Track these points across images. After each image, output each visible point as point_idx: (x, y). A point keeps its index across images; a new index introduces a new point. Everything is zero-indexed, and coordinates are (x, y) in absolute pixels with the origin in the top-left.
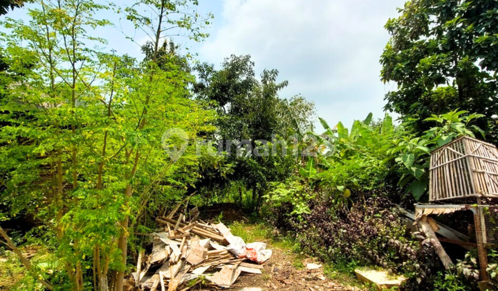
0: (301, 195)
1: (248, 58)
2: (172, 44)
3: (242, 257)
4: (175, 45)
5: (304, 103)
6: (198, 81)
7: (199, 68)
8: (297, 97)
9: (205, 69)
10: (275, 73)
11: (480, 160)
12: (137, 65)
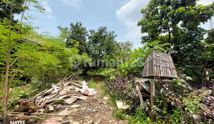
0: (113, 73)
1: (105, 28)
2: (80, 23)
3: (82, 94)
4: (81, 24)
5: (130, 43)
6: (90, 35)
7: (90, 31)
8: (127, 42)
9: (92, 32)
10: (114, 32)
11: (160, 61)
12: (69, 30)
